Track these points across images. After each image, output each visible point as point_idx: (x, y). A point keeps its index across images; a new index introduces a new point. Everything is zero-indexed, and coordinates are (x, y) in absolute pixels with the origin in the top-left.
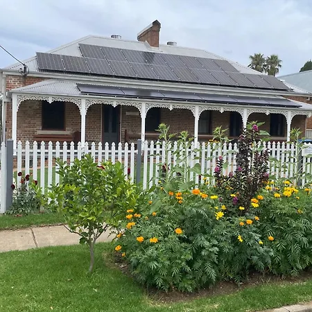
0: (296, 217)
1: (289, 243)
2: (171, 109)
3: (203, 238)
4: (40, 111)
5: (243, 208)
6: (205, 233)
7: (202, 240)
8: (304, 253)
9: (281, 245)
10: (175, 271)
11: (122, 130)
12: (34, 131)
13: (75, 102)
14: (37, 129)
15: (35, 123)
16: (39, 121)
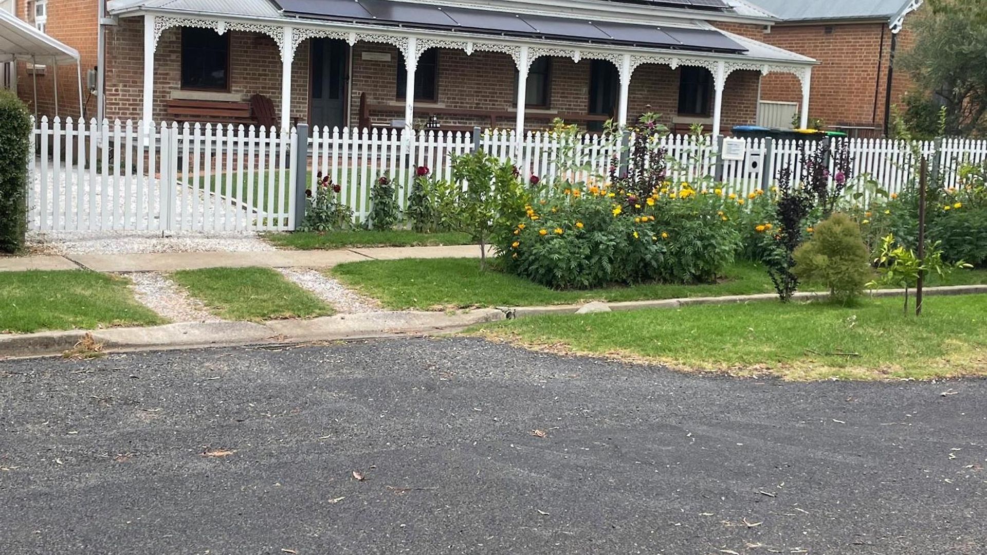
0: (689, 218)
1: (683, 244)
2: (469, 51)
3: (600, 234)
4: (178, 47)
5: (639, 206)
6: (601, 230)
7: (598, 236)
8: (698, 258)
9: (674, 247)
10: (573, 264)
11: (353, 95)
12: (164, 92)
13: (271, 33)
14: (170, 88)
15: (167, 74)
16: (175, 70)
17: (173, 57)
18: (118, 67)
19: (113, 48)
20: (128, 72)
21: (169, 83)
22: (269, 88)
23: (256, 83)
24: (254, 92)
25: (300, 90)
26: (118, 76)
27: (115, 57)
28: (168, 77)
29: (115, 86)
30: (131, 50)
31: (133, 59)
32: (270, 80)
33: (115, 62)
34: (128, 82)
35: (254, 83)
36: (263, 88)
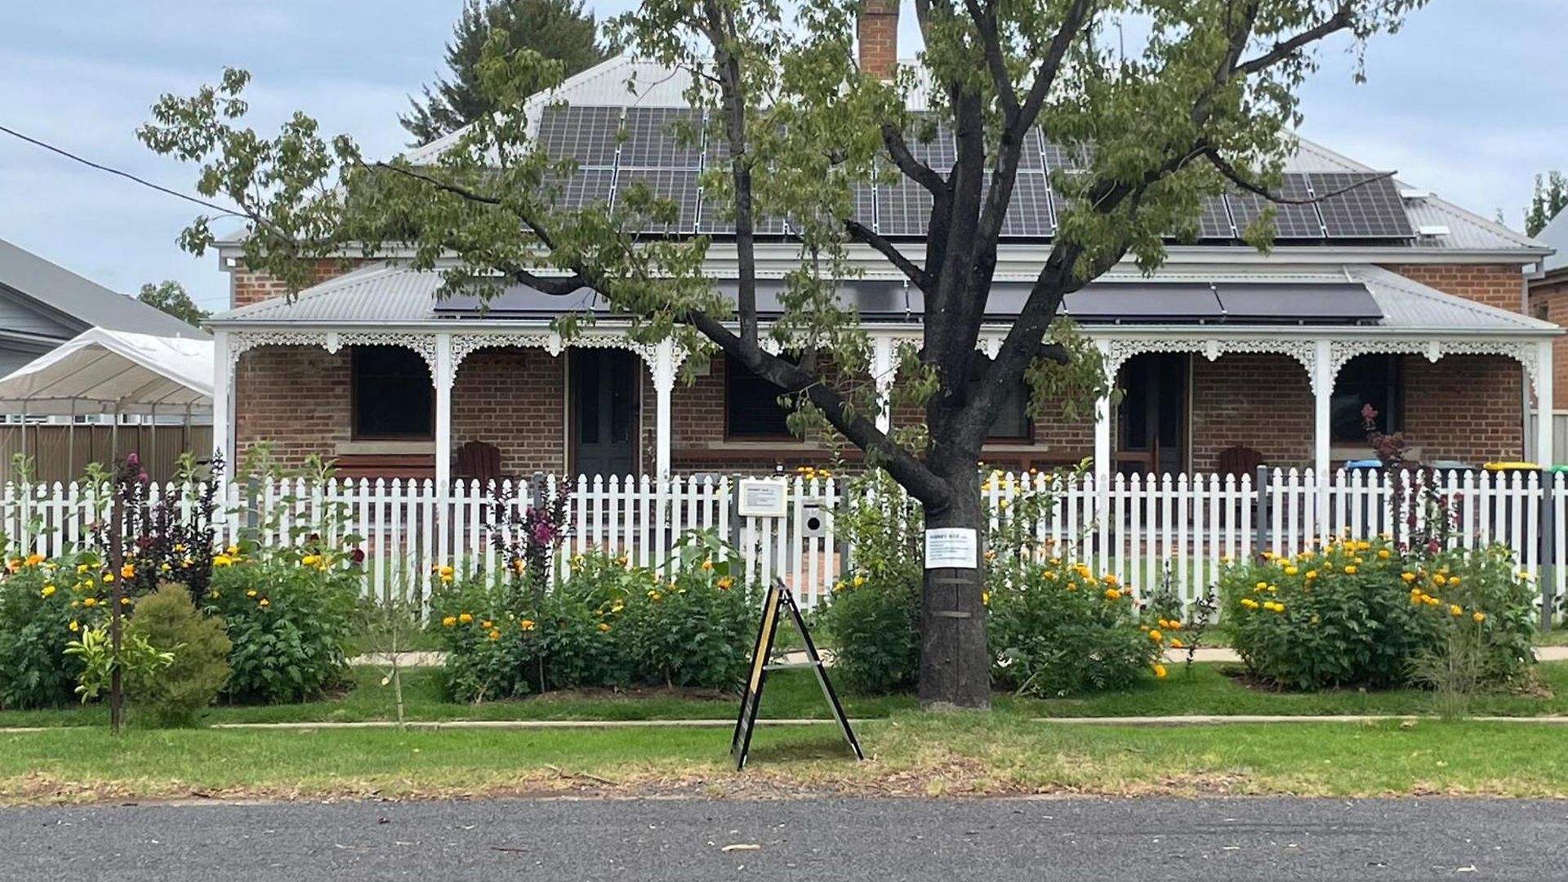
4: (345, 376)
12: (325, 445)
13: (414, 345)
14: (334, 438)
15: (329, 417)
16: (343, 410)
17: (339, 390)
18: (253, 411)
19: (246, 383)
20: (269, 418)
21: (333, 431)
22: (497, 430)
23: (475, 424)
24: (470, 438)
25: (550, 431)
26: (254, 425)
27: (249, 397)
28: (330, 422)
29: (248, 439)
30: (274, 384)
31: (277, 397)
32: (497, 417)
33: (249, 404)
34: (269, 432)
35: (470, 424)
36: (486, 431)
